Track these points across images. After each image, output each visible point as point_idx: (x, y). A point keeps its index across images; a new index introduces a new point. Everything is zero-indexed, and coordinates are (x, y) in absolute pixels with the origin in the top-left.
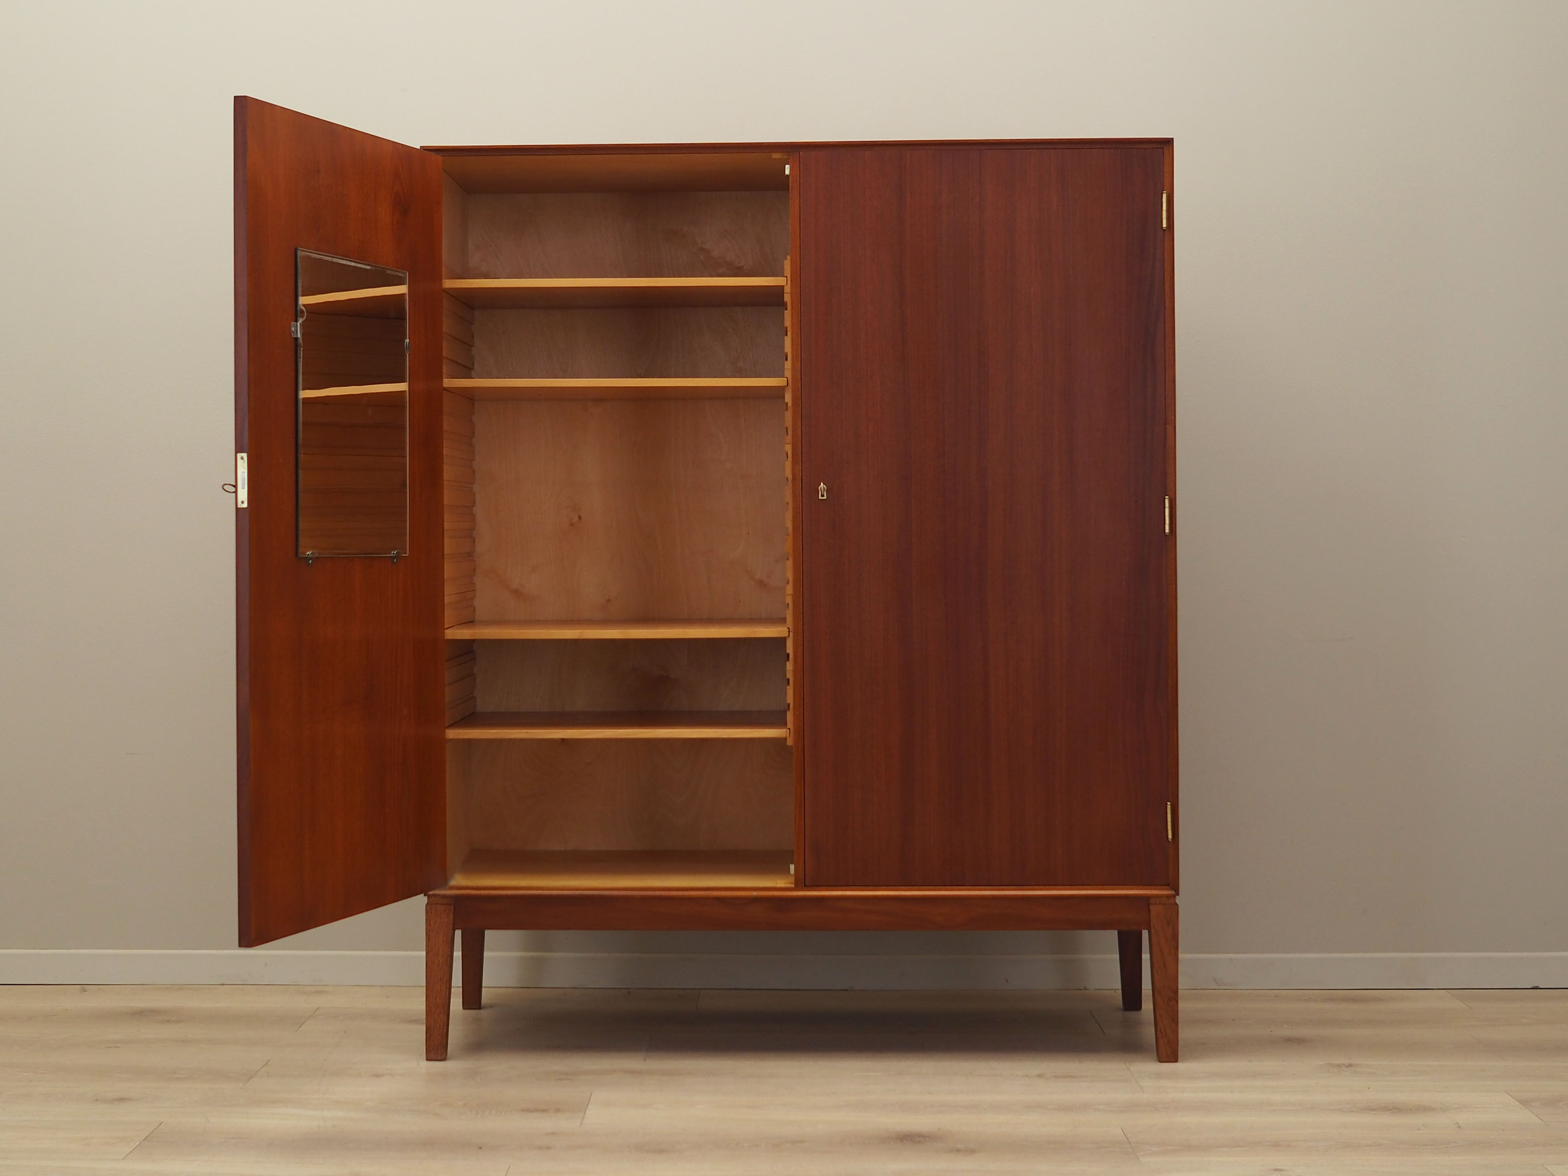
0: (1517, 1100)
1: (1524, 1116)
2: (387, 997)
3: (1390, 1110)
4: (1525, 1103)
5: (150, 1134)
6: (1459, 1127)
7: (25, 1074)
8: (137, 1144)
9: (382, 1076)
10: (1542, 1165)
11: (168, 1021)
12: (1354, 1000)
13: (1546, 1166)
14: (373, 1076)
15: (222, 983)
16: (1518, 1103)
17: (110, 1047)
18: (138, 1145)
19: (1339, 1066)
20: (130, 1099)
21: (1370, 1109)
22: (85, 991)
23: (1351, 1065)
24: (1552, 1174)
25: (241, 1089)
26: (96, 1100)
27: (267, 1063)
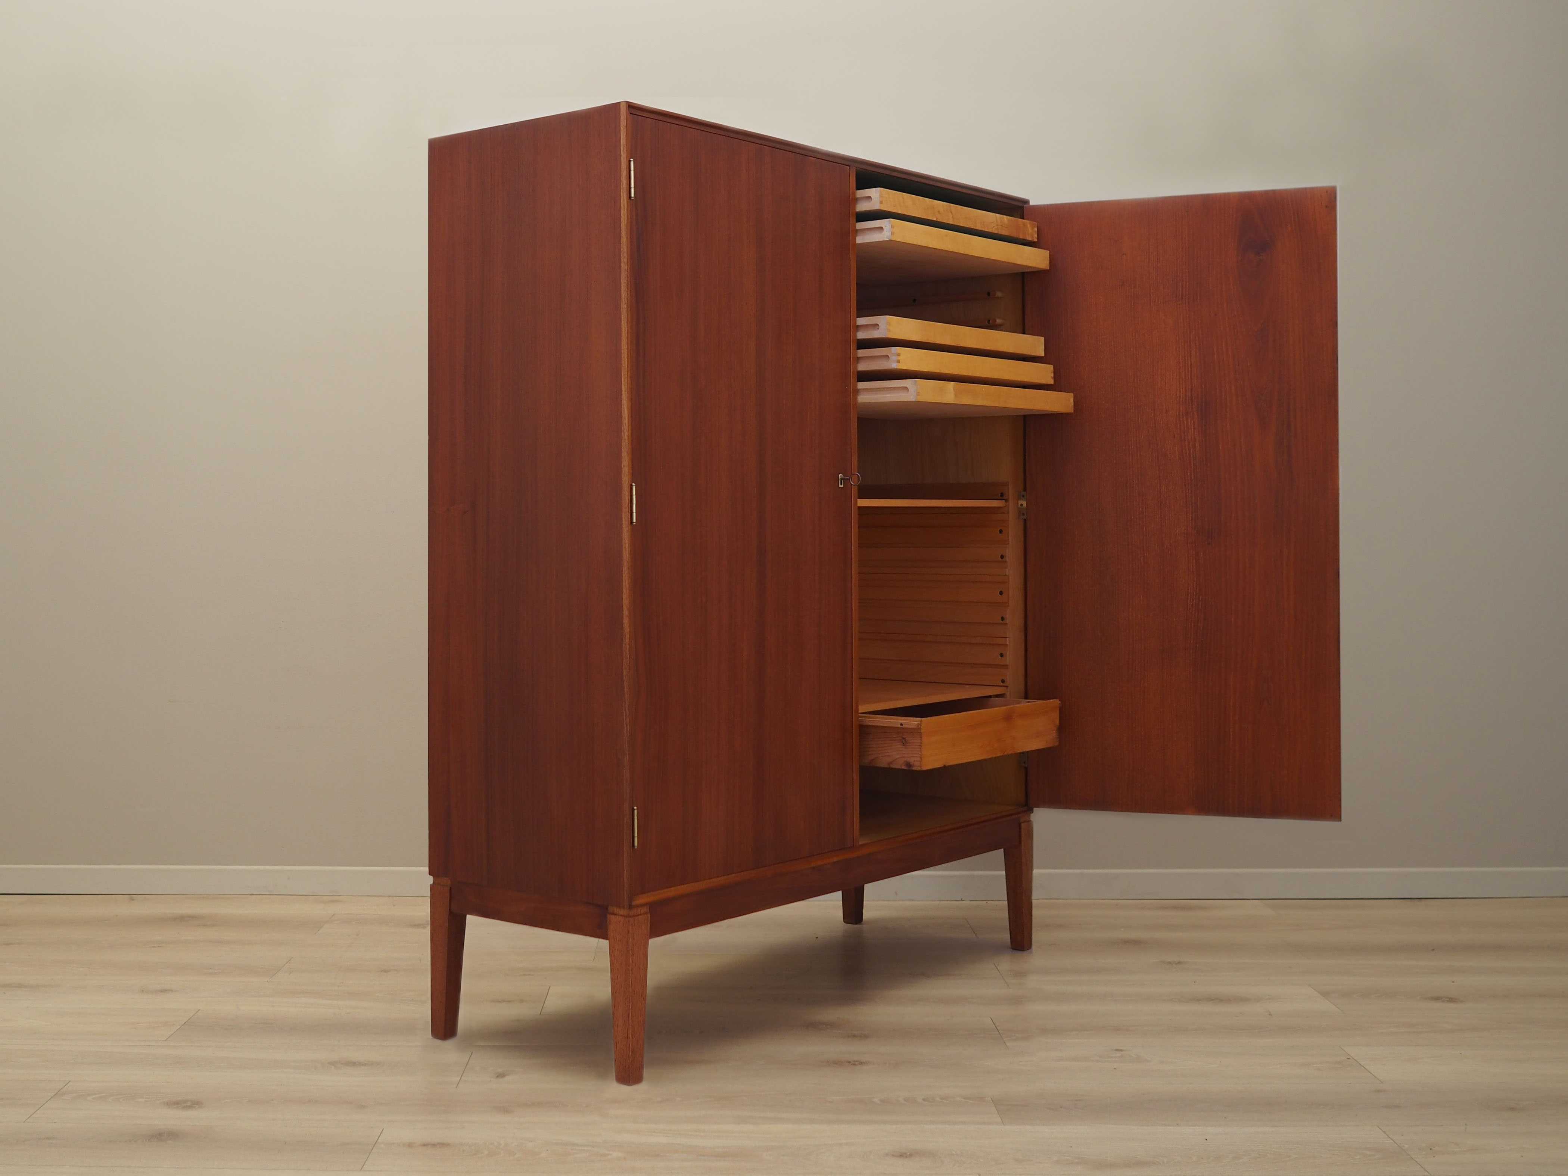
0: (1319, 992)
1: (1324, 1005)
2: (394, 905)
3: (1213, 1000)
4: (1326, 994)
5: (189, 1019)
6: (1270, 1014)
7: (81, 969)
8: (178, 1027)
9: (389, 971)
10: (1340, 1047)
11: (205, 926)
12: (1183, 908)
13: (1342, 1047)
14: (382, 971)
15: (251, 893)
16: (1319, 995)
17: (154, 947)
18: (179, 1029)
19: (1170, 963)
20: (172, 991)
21: (1198, 1000)
22: (133, 900)
23: (1179, 963)
24: (1349, 1055)
25: (267, 982)
26: (143, 991)
27: (290, 960)
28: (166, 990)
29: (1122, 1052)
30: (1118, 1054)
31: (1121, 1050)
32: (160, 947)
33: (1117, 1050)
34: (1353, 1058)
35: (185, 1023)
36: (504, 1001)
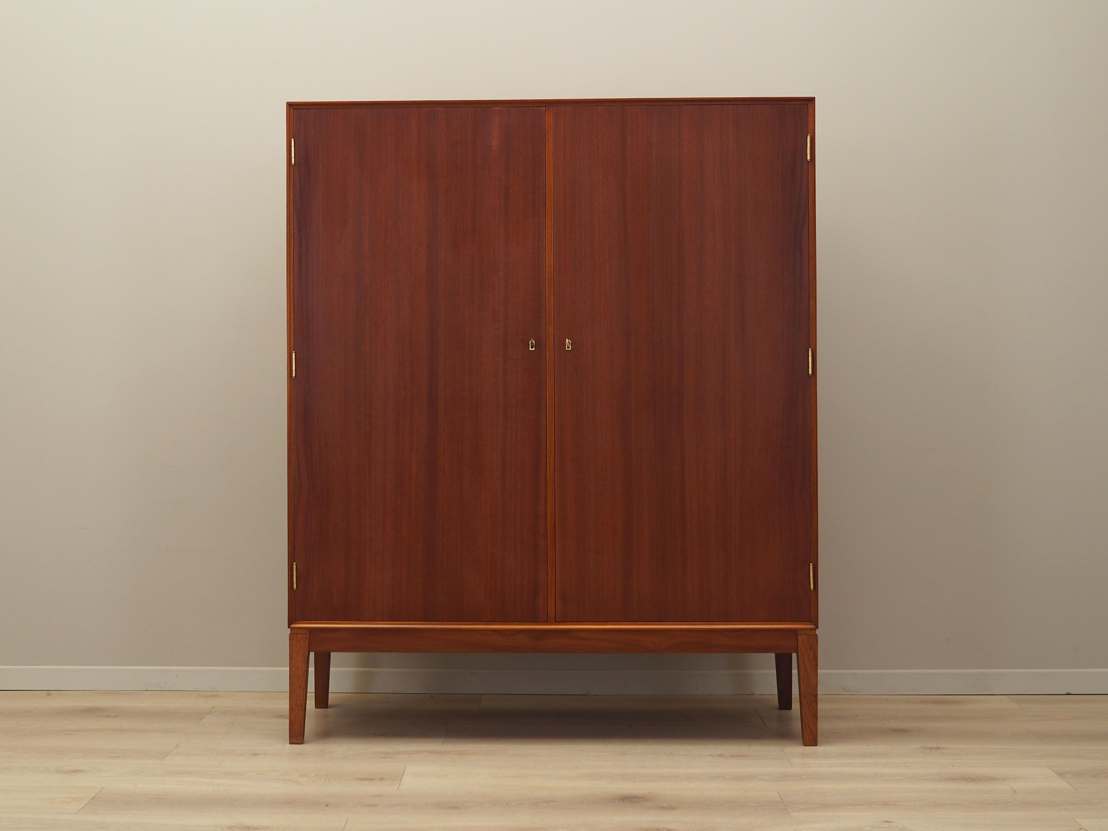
0: (1055, 773)
1: (1061, 784)
2: (262, 699)
3: (966, 779)
4: (1061, 775)
5: (96, 795)
6: (1015, 792)
7: (8, 753)
8: (87, 802)
9: (258, 755)
10: (1073, 819)
11: (108, 716)
12: (942, 702)
14: (252, 755)
15: (146, 690)
16: (1056, 775)
17: (68, 734)
19: (930, 748)
20: (81, 771)
21: (952, 779)
22: (50, 695)
23: (938, 748)
24: (1080, 825)
25: (159, 763)
26: (58, 771)
27: (178, 745)
28: (77, 771)
29: (890, 824)
30: (887, 825)
31: (889, 822)
32: (72, 734)
33: (886, 822)
34: (1084, 829)
35: (92, 799)
36: (367, 779)
